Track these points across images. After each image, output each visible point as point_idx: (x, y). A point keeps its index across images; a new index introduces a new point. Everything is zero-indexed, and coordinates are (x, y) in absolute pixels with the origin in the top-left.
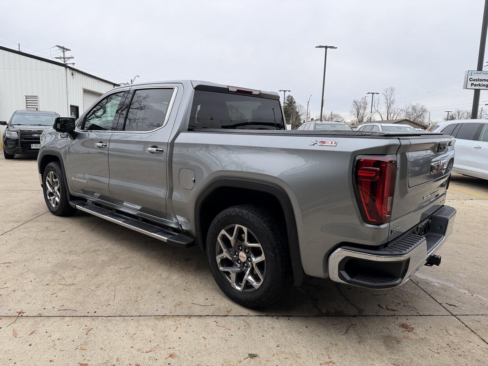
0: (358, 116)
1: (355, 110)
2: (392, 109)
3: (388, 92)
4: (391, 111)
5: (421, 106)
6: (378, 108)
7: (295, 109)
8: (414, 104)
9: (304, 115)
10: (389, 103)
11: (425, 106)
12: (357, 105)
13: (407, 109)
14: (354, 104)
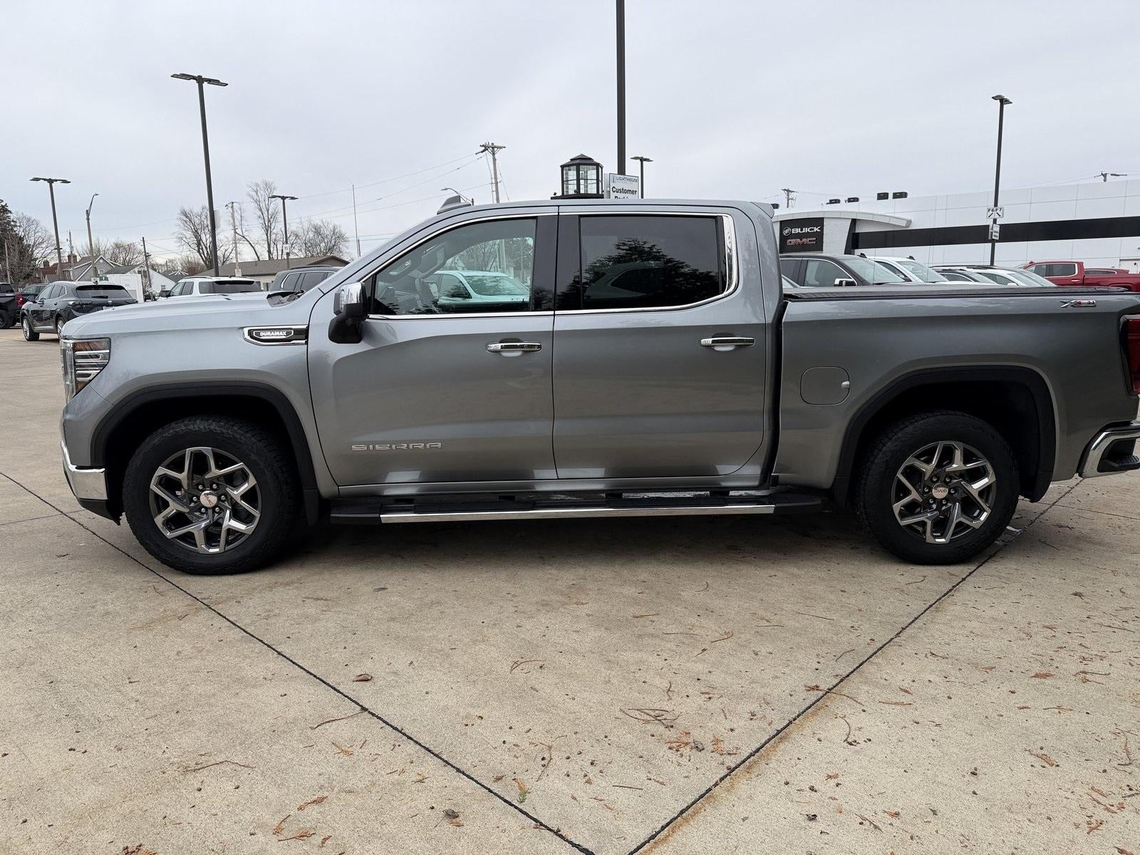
0: (199, 249)
1: (189, 234)
2: (274, 231)
3: (261, 192)
4: (273, 236)
5: (331, 227)
6: (244, 230)
7: (12, 229)
8: (317, 222)
9: (44, 246)
10: (266, 219)
11: (340, 226)
12: (190, 220)
13: (306, 233)
14: (185, 218)
